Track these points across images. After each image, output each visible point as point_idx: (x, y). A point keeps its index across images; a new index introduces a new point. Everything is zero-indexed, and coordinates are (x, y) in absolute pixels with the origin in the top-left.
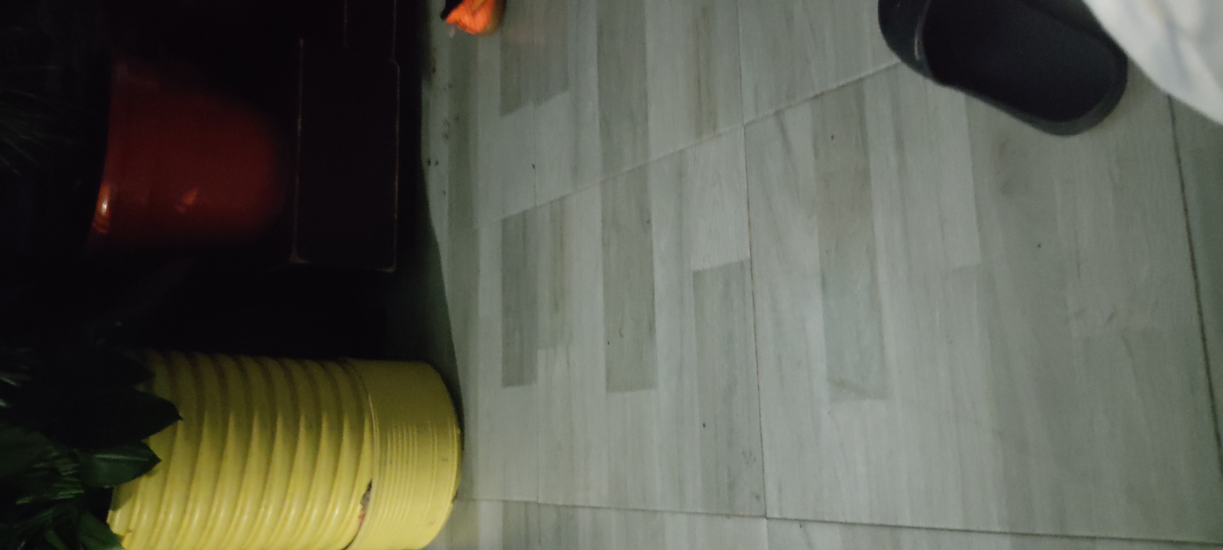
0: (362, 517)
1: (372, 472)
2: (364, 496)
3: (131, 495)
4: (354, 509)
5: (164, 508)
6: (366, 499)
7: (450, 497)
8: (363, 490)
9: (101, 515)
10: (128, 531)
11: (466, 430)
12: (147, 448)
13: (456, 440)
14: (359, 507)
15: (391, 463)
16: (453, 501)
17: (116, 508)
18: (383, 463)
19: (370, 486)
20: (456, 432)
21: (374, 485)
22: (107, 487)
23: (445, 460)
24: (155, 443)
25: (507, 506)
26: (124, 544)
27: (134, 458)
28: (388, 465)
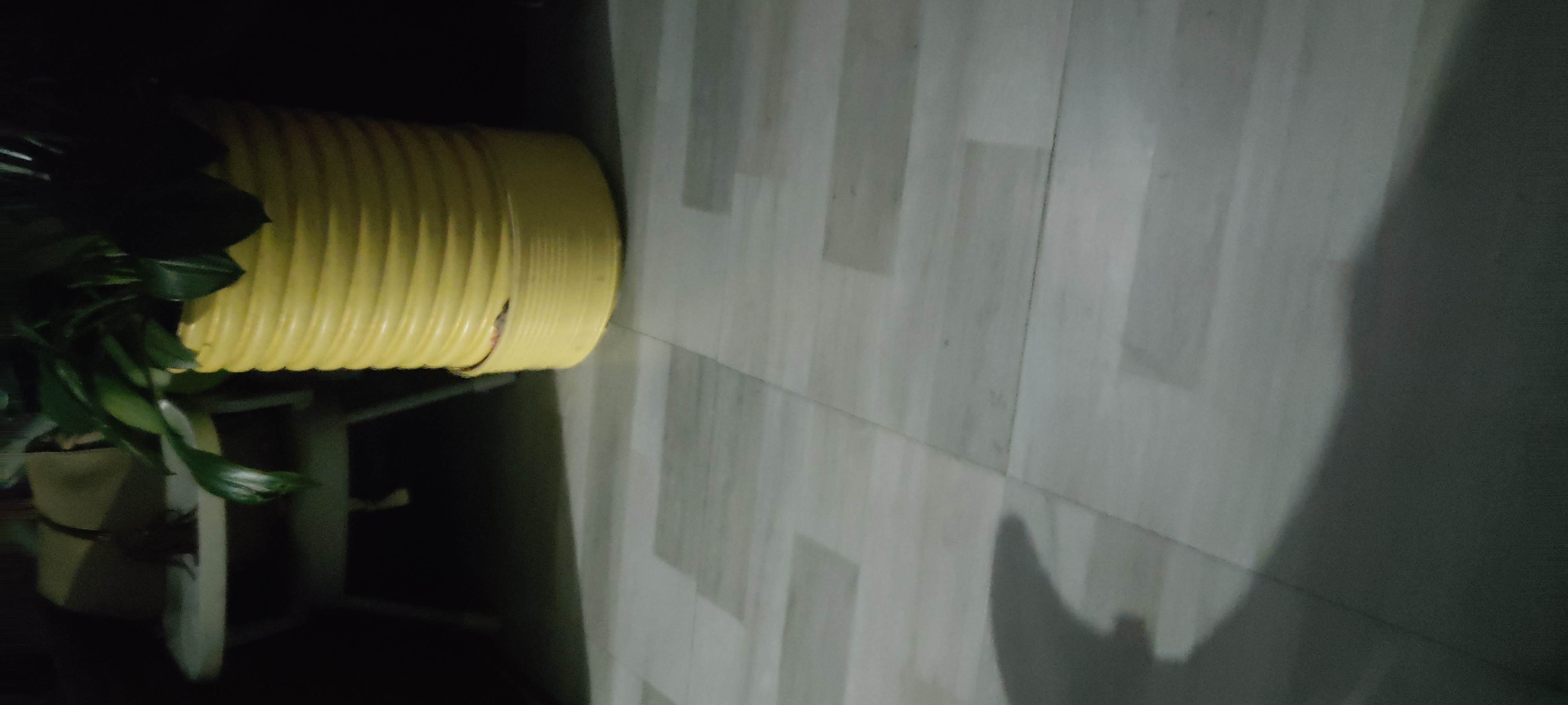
0: (496, 339)
1: (510, 289)
2: (499, 317)
3: (208, 307)
4: (487, 325)
5: (249, 320)
6: (501, 319)
7: (605, 322)
8: (498, 310)
9: (172, 329)
10: (205, 344)
11: (629, 244)
12: (226, 256)
13: (615, 254)
14: (492, 329)
15: (533, 281)
16: (607, 326)
17: (189, 321)
18: (523, 280)
19: (506, 306)
20: (617, 244)
21: (512, 305)
22: (177, 300)
23: (601, 279)
24: (238, 253)
25: (676, 352)
26: (199, 359)
27: (210, 268)
28: (530, 283)
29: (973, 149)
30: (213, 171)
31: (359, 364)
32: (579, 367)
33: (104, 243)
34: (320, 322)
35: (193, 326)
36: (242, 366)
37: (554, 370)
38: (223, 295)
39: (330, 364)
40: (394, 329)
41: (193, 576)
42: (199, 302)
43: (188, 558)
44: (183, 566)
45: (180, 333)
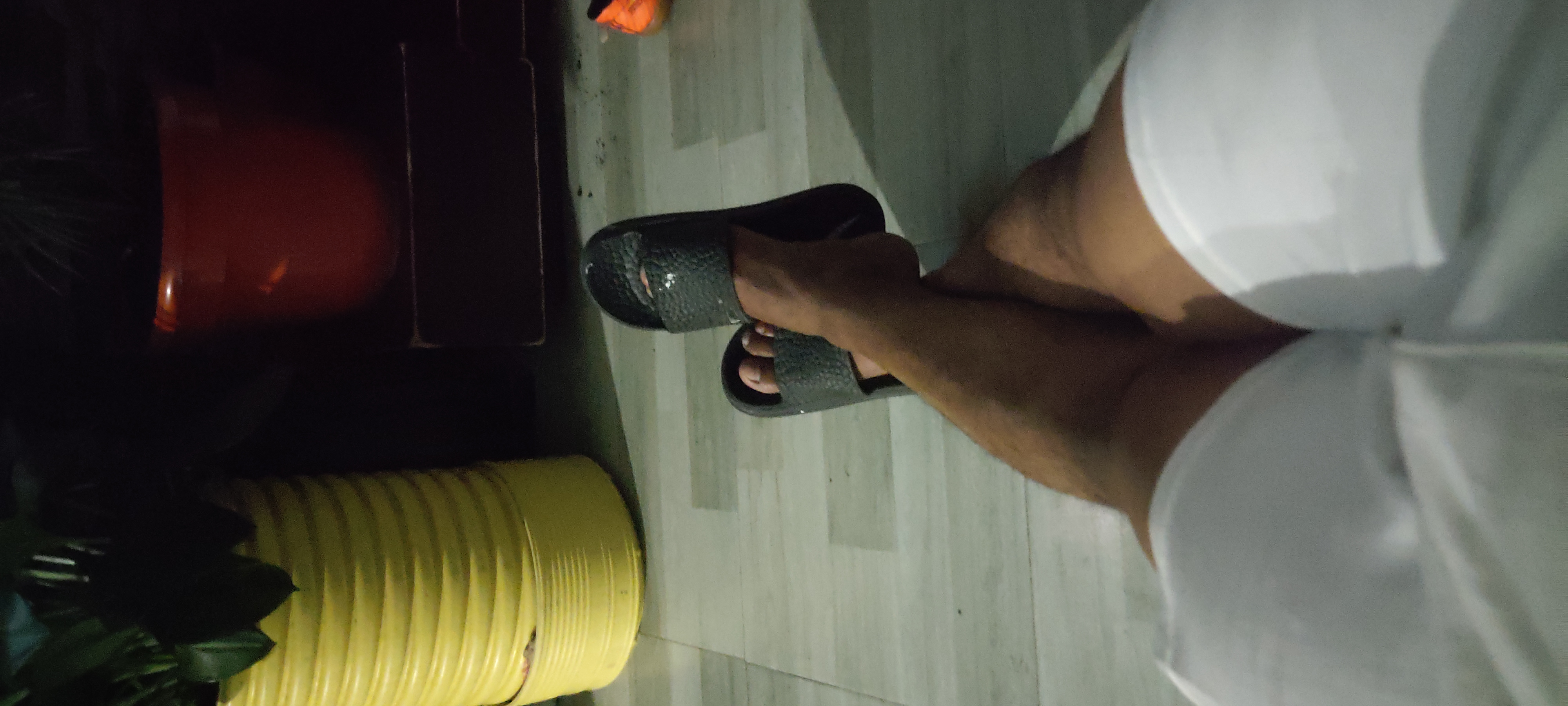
0: (527, 669)
1: (536, 619)
2: (527, 647)
3: (244, 683)
4: (517, 657)
5: (284, 689)
6: (529, 649)
7: (633, 634)
8: (526, 639)
11: (648, 551)
12: (259, 632)
13: (636, 564)
14: (522, 660)
16: (636, 638)
17: (226, 700)
18: (548, 606)
19: (534, 635)
20: (636, 554)
21: (539, 633)
22: (212, 681)
23: (625, 591)
24: (268, 626)
25: (706, 657)
27: (243, 645)
28: (555, 608)
30: (242, 550)
32: (613, 686)
33: (141, 635)
34: (352, 680)
37: (591, 692)
38: (255, 668)
40: (424, 676)
42: (235, 679)
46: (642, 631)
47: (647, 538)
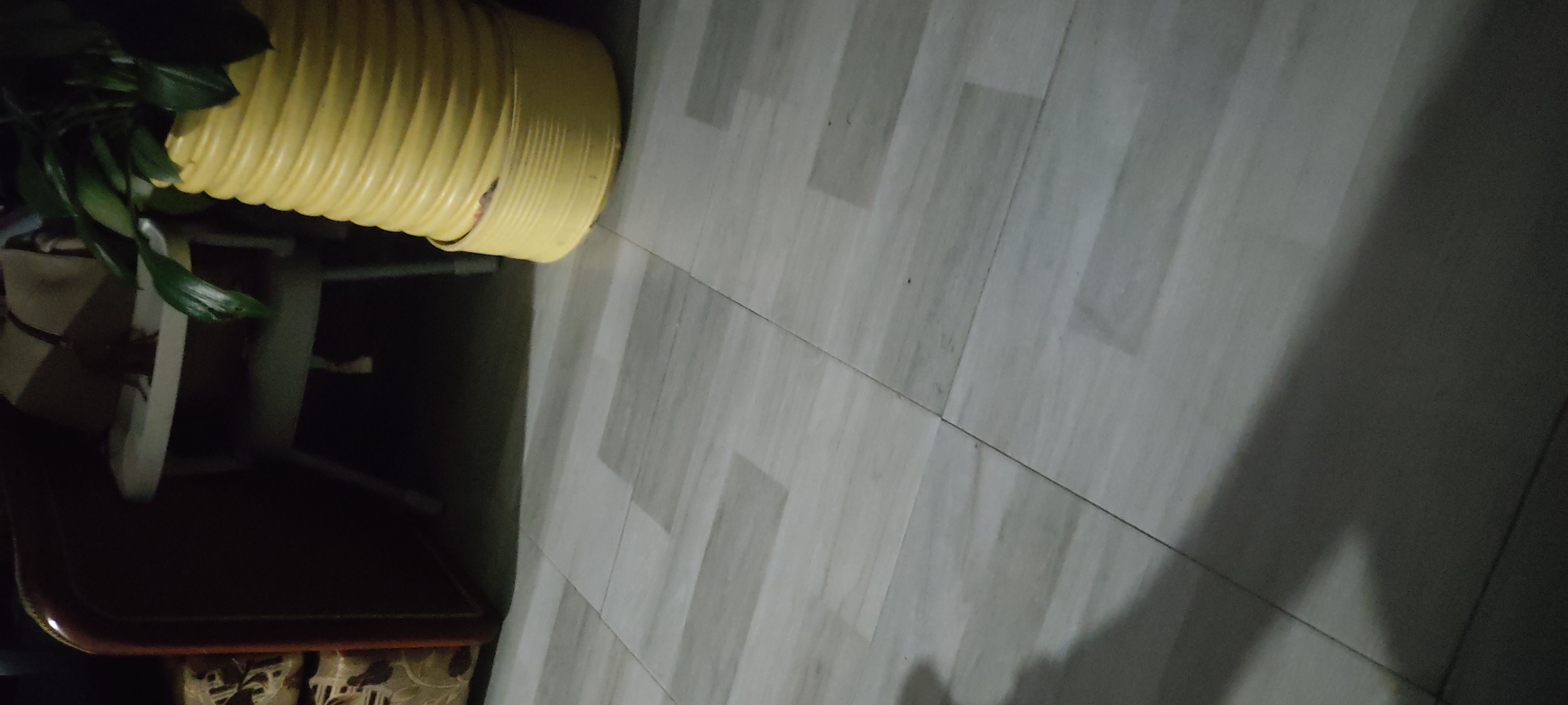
0: (479, 216)
1: (501, 168)
2: (485, 194)
3: (200, 123)
4: (473, 201)
5: (237, 146)
6: (487, 197)
7: (590, 221)
8: (486, 187)
9: (161, 139)
10: (190, 161)
11: (628, 147)
12: (225, 75)
13: (612, 155)
14: (477, 205)
15: (526, 164)
16: (591, 226)
17: (177, 134)
18: (516, 163)
19: (494, 186)
20: (615, 145)
21: (500, 185)
22: (169, 109)
23: (593, 179)
24: (236, 73)
25: (653, 261)
26: (183, 175)
27: (205, 83)
28: (522, 166)
29: (969, 91)
31: (339, 215)
32: (558, 264)
33: (108, 42)
34: (306, 163)
35: (181, 140)
36: (223, 193)
37: (535, 262)
38: (216, 112)
39: (310, 210)
40: (380, 184)
41: (146, 398)
42: (192, 115)
43: (143, 380)
44: (137, 385)
45: (167, 145)
46: (598, 222)
47: (631, 132)
